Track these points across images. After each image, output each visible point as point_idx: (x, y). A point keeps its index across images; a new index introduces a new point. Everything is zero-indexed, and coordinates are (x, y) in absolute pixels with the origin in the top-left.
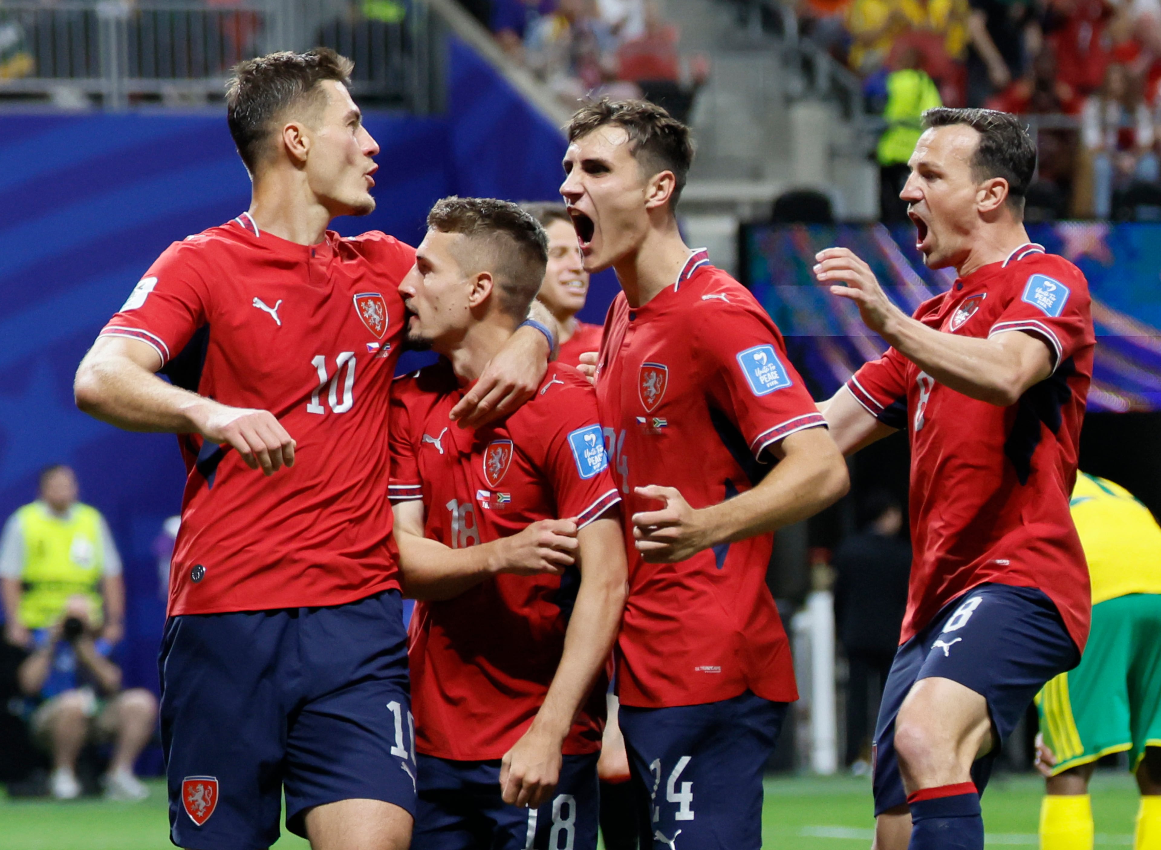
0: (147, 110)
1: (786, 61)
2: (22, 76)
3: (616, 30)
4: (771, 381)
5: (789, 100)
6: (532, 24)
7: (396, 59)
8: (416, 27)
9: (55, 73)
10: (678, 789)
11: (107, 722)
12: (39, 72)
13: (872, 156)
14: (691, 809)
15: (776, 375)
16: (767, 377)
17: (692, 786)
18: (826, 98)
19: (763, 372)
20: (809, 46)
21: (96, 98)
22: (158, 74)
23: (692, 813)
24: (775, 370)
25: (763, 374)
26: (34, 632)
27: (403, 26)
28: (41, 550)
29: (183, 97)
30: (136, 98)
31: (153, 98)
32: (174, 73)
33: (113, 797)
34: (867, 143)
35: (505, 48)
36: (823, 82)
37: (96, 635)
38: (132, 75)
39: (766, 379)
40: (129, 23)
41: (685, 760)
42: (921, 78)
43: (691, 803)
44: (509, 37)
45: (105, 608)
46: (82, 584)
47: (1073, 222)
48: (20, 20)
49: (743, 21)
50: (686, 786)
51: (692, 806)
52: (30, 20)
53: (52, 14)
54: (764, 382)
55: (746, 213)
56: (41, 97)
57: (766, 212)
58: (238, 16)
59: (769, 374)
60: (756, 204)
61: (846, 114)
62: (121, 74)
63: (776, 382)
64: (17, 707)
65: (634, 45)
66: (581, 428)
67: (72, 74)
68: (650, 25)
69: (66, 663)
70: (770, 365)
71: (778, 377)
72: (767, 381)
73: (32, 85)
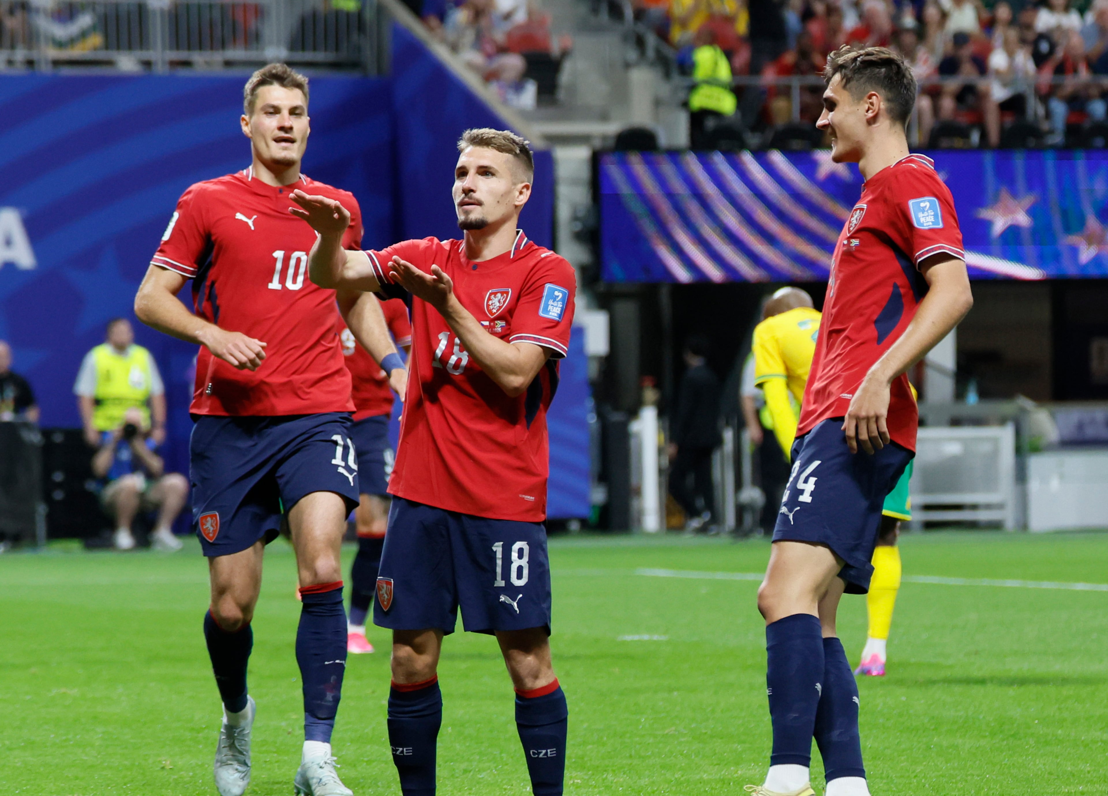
0: (183, 72)
1: (625, 38)
2: (95, 49)
3: (508, 16)
4: (928, 222)
5: (627, 66)
6: (450, 12)
7: (355, 37)
8: (369, 15)
9: (119, 47)
10: (806, 481)
11: (153, 496)
12: (107, 46)
13: (685, 105)
14: (811, 495)
15: (933, 219)
16: (925, 219)
17: (816, 481)
18: (652, 64)
19: (924, 215)
20: (641, 28)
21: (147, 64)
22: (189, 48)
23: (811, 498)
24: (933, 215)
25: (923, 217)
26: (103, 433)
27: (360, 15)
28: (108, 377)
29: (207, 63)
30: (174, 64)
31: (187, 64)
32: (201, 47)
33: (158, 548)
34: (681, 95)
35: (431, 29)
36: (651, 53)
37: (147, 435)
38: (171, 48)
39: (925, 220)
40: (170, 12)
41: (817, 463)
42: (715, 50)
43: (812, 492)
44: (434, 21)
45: (152, 417)
46: (136, 400)
47: (824, 151)
48: (94, 10)
49: (595, 11)
50: (813, 480)
51: (812, 494)
52: (100, 10)
53: (117, 6)
54: (923, 222)
55: (598, 144)
56: (109, 63)
57: (611, 143)
58: (245, 7)
59: (927, 217)
60: (604, 138)
61: (667, 75)
62: (164, 48)
63: (931, 223)
64: (91, 486)
65: (520, 27)
66: (552, 284)
67: (130, 47)
68: (530, 13)
69: (125, 455)
70: (929, 211)
71: (933, 221)
72: (925, 222)
73: (102, 55)
